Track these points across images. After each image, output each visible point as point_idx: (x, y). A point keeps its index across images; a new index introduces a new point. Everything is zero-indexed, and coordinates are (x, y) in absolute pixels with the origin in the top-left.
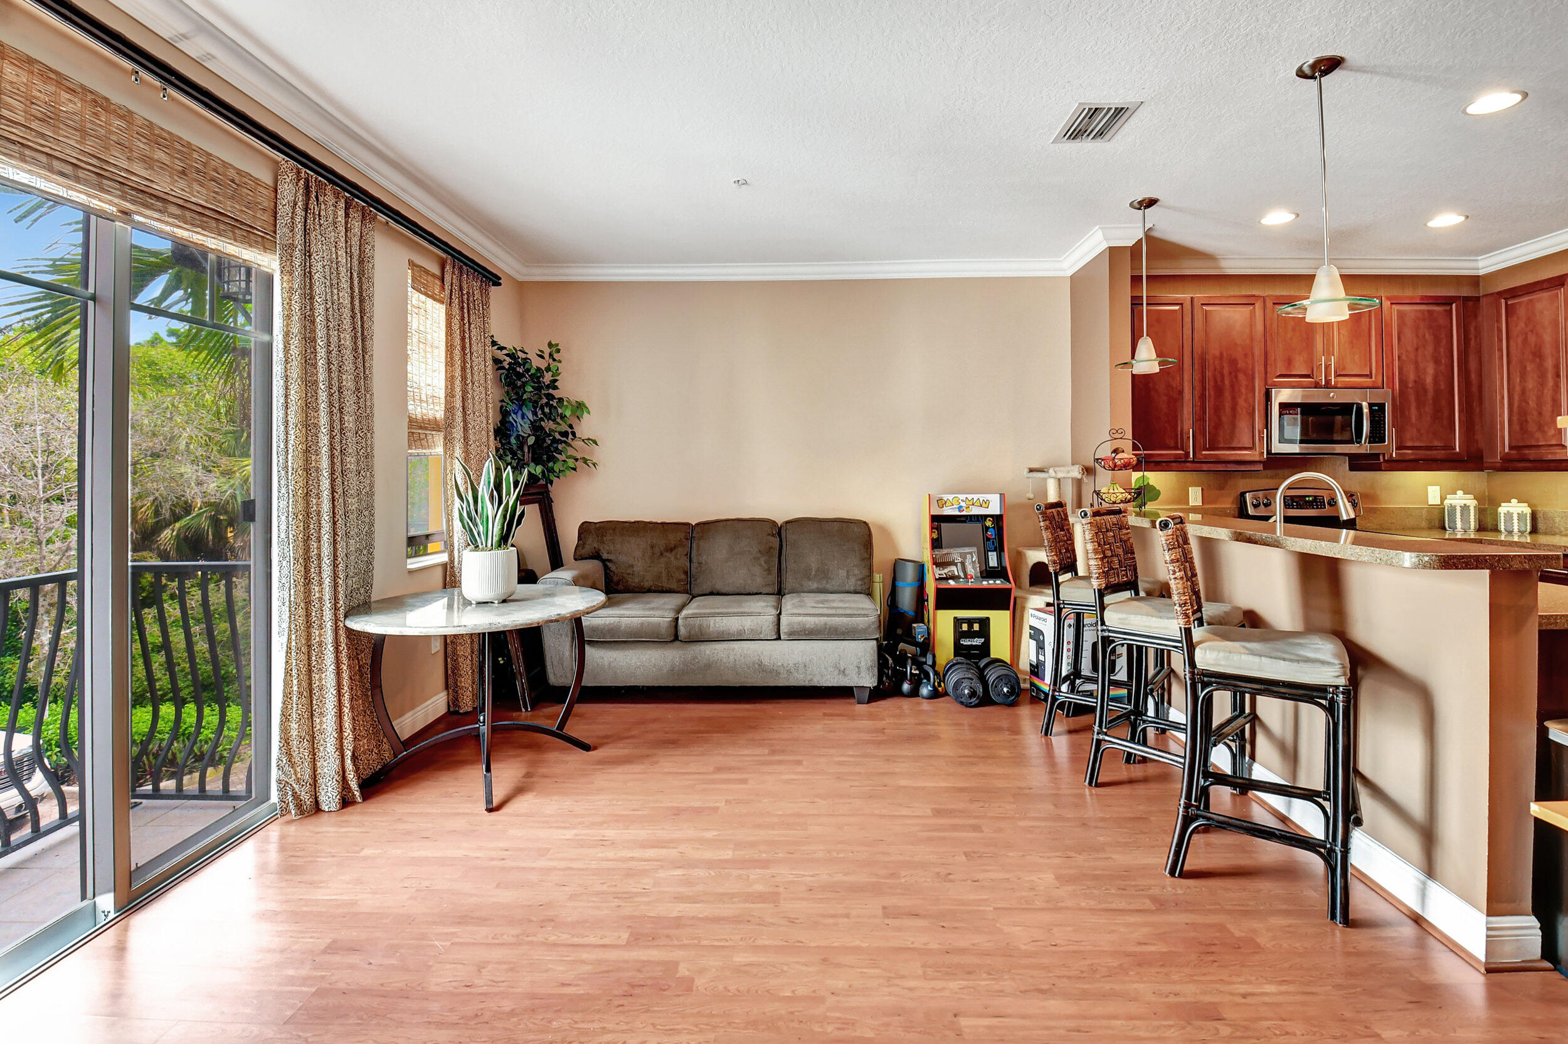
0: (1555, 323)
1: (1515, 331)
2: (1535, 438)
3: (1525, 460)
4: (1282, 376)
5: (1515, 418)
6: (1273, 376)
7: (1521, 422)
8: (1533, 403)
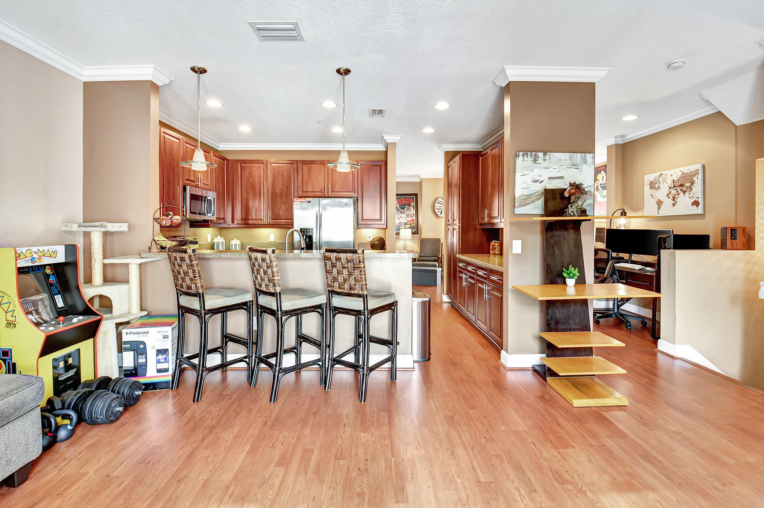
0: (260, 177)
1: (244, 177)
2: (252, 216)
3: (247, 224)
4: (187, 180)
5: (243, 209)
6: (184, 179)
7: (246, 210)
8: (251, 204)
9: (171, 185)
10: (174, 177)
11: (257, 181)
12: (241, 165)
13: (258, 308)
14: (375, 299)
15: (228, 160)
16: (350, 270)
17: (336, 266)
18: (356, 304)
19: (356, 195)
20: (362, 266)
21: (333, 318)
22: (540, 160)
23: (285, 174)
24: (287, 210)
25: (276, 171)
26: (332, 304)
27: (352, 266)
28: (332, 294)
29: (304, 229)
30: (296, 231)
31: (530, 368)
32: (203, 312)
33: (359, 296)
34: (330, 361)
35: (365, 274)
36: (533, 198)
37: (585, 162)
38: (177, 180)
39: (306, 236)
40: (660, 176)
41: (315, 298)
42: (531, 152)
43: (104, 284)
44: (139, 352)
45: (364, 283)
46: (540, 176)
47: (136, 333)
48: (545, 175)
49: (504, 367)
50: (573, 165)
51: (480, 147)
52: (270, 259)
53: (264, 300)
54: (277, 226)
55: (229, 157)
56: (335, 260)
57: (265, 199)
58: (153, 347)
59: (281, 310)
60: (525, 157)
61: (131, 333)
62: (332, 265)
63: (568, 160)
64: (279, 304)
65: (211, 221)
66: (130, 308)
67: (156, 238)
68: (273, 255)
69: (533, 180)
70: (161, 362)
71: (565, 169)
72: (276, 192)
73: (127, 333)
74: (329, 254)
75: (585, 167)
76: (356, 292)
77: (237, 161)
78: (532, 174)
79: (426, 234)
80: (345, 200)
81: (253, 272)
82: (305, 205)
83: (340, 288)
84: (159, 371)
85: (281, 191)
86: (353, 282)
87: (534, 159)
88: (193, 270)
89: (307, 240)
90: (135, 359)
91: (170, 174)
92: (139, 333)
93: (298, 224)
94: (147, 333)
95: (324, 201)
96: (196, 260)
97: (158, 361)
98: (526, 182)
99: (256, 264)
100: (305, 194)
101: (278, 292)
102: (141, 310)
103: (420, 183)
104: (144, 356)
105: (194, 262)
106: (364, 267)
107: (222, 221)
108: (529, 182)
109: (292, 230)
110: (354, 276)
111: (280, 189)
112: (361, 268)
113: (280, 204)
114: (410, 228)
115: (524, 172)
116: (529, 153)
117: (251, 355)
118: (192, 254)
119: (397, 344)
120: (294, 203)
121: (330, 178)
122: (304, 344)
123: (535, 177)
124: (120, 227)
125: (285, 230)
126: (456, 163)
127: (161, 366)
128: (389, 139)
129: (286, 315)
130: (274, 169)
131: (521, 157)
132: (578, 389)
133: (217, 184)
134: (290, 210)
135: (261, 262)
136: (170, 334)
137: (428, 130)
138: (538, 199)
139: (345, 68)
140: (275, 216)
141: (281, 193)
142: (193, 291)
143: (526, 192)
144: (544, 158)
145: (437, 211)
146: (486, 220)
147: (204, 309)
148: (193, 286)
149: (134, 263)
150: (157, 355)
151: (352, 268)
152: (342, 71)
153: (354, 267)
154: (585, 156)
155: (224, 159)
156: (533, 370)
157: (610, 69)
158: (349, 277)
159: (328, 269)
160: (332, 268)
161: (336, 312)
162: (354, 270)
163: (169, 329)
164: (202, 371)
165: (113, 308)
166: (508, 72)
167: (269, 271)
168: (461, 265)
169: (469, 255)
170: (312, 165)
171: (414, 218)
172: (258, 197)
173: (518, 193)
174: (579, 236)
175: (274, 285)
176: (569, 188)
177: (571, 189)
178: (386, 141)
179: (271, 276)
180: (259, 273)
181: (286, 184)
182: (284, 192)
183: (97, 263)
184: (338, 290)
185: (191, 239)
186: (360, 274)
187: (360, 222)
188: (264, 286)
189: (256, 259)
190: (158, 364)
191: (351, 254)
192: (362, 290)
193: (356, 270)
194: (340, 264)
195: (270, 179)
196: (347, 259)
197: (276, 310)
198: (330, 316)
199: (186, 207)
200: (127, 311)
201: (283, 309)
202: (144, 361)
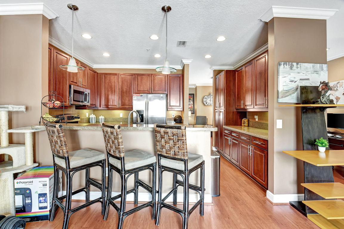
0: (115, 82)
1: (106, 82)
2: (110, 104)
3: (108, 107)
4: (72, 82)
5: (106, 99)
6: (70, 81)
7: (107, 100)
8: (110, 97)
9: (61, 84)
10: (63, 79)
11: (113, 84)
12: (105, 76)
13: (108, 166)
14: (192, 161)
15: (98, 73)
16: (175, 141)
17: (164, 138)
18: (180, 166)
19: (167, 93)
20: (184, 139)
21: (161, 174)
22: (294, 68)
23: (129, 81)
24: (129, 100)
25: (124, 79)
26: (160, 164)
27: (177, 138)
28: (160, 157)
29: (139, 111)
30: (135, 112)
31: (288, 203)
32: (68, 170)
33: (181, 160)
34: (159, 204)
35: (186, 144)
36: (290, 92)
37: (322, 70)
38: (65, 81)
39: (140, 115)
40: (338, 83)
41: (149, 159)
42: (289, 62)
43: (9, 146)
44: (26, 195)
45: (186, 151)
46: (295, 78)
47: (24, 183)
48: (298, 77)
49: (272, 203)
50: (315, 71)
51: (233, 68)
52: (116, 133)
53: (112, 161)
54: (124, 109)
55: (98, 72)
56: (163, 133)
57: (117, 94)
58: (36, 192)
59: (125, 170)
60: (285, 65)
61: (20, 182)
62: (161, 137)
63: (312, 68)
64: (123, 165)
65: (87, 105)
66: (25, 162)
67: (44, 116)
68: (118, 130)
69: (290, 81)
70: (42, 202)
71: (310, 74)
72: (123, 90)
73: (18, 183)
74: (159, 129)
75: (322, 73)
76: (179, 157)
77: (102, 74)
78: (290, 76)
79: (199, 114)
80: (162, 95)
81: (105, 141)
82: (139, 97)
83: (167, 153)
84: (40, 208)
85: (126, 90)
86: (177, 150)
87: (291, 67)
88: (60, 140)
89: (140, 117)
90: (24, 200)
91: (60, 78)
92: (26, 183)
93: (135, 108)
94: (32, 182)
95: (150, 96)
96: (62, 133)
97: (39, 202)
98: (286, 82)
99: (107, 136)
100: (139, 92)
101: (122, 157)
102: (34, 163)
103: (196, 89)
104: (30, 198)
105: (61, 135)
106: (186, 139)
107: (94, 106)
108: (288, 81)
109: (132, 111)
110: (178, 146)
111: (126, 89)
112: (184, 140)
113: (125, 98)
114: (190, 111)
115: (285, 75)
116: (287, 63)
117: (104, 197)
118: (59, 129)
119: (204, 190)
120: (133, 96)
121: (153, 83)
122: (140, 187)
123: (291, 79)
124: (19, 108)
125: (128, 111)
126: (222, 76)
127: (42, 205)
128: (185, 62)
129: (128, 173)
130: (123, 78)
131: (282, 65)
132: (334, 225)
133: (91, 85)
134: (131, 100)
135: (110, 134)
136: (48, 183)
137: (208, 56)
138: (294, 93)
139: (167, 6)
140: (123, 104)
141: (126, 91)
142: (61, 155)
143: (286, 88)
144: (297, 66)
145: (204, 102)
146: (242, 107)
147: (69, 168)
148: (61, 151)
149: (28, 133)
150: (39, 197)
151: (177, 140)
152: (166, 8)
153: (178, 139)
154: (322, 66)
155: (95, 72)
156: (291, 205)
157: (338, 10)
158: (174, 146)
159: (158, 139)
160: (161, 139)
161: (163, 169)
162: (178, 141)
163: (47, 179)
164: (68, 212)
165: (13, 163)
166: (274, 10)
167: (116, 142)
168: (226, 132)
169: (231, 126)
170: (143, 76)
171: (192, 106)
172: (114, 93)
173: (281, 89)
174: (324, 118)
175: (119, 152)
176: (321, 85)
177: (322, 86)
178: (183, 63)
179: (117, 145)
180: (109, 142)
181: (129, 86)
182: (128, 91)
183: (4, 132)
184: (166, 155)
185: (76, 116)
186: (183, 145)
187: (169, 107)
188: (112, 151)
189: (107, 132)
190: (40, 204)
191: (176, 130)
192: (184, 156)
193: (179, 142)
194: (167, 136)
195: (120, 84)
196: (173, 133)
197: (121, 169)
198: (159, 172)
199: (71, 97)
200: (24, 164)
201: (127, 169)
202: (30, 201)
